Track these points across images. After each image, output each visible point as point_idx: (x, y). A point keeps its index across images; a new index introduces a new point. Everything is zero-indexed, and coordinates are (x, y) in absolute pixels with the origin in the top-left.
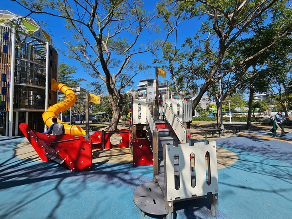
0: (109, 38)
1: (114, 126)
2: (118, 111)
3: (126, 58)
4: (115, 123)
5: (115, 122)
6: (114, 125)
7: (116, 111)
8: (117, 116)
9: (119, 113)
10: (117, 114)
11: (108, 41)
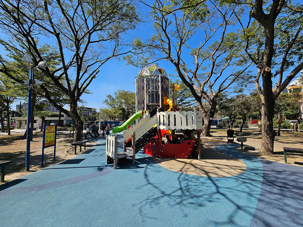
0: (199, 49)
1: (205, 132)
2: (207, 117)
3: (213, 62)
4: (206, 129)
5: (206, 127)
6: (204, 130)
7: (206, 118)
8: (207, 122)
9: (209, 119)
10: (207, 120)
11: (198, 53)
